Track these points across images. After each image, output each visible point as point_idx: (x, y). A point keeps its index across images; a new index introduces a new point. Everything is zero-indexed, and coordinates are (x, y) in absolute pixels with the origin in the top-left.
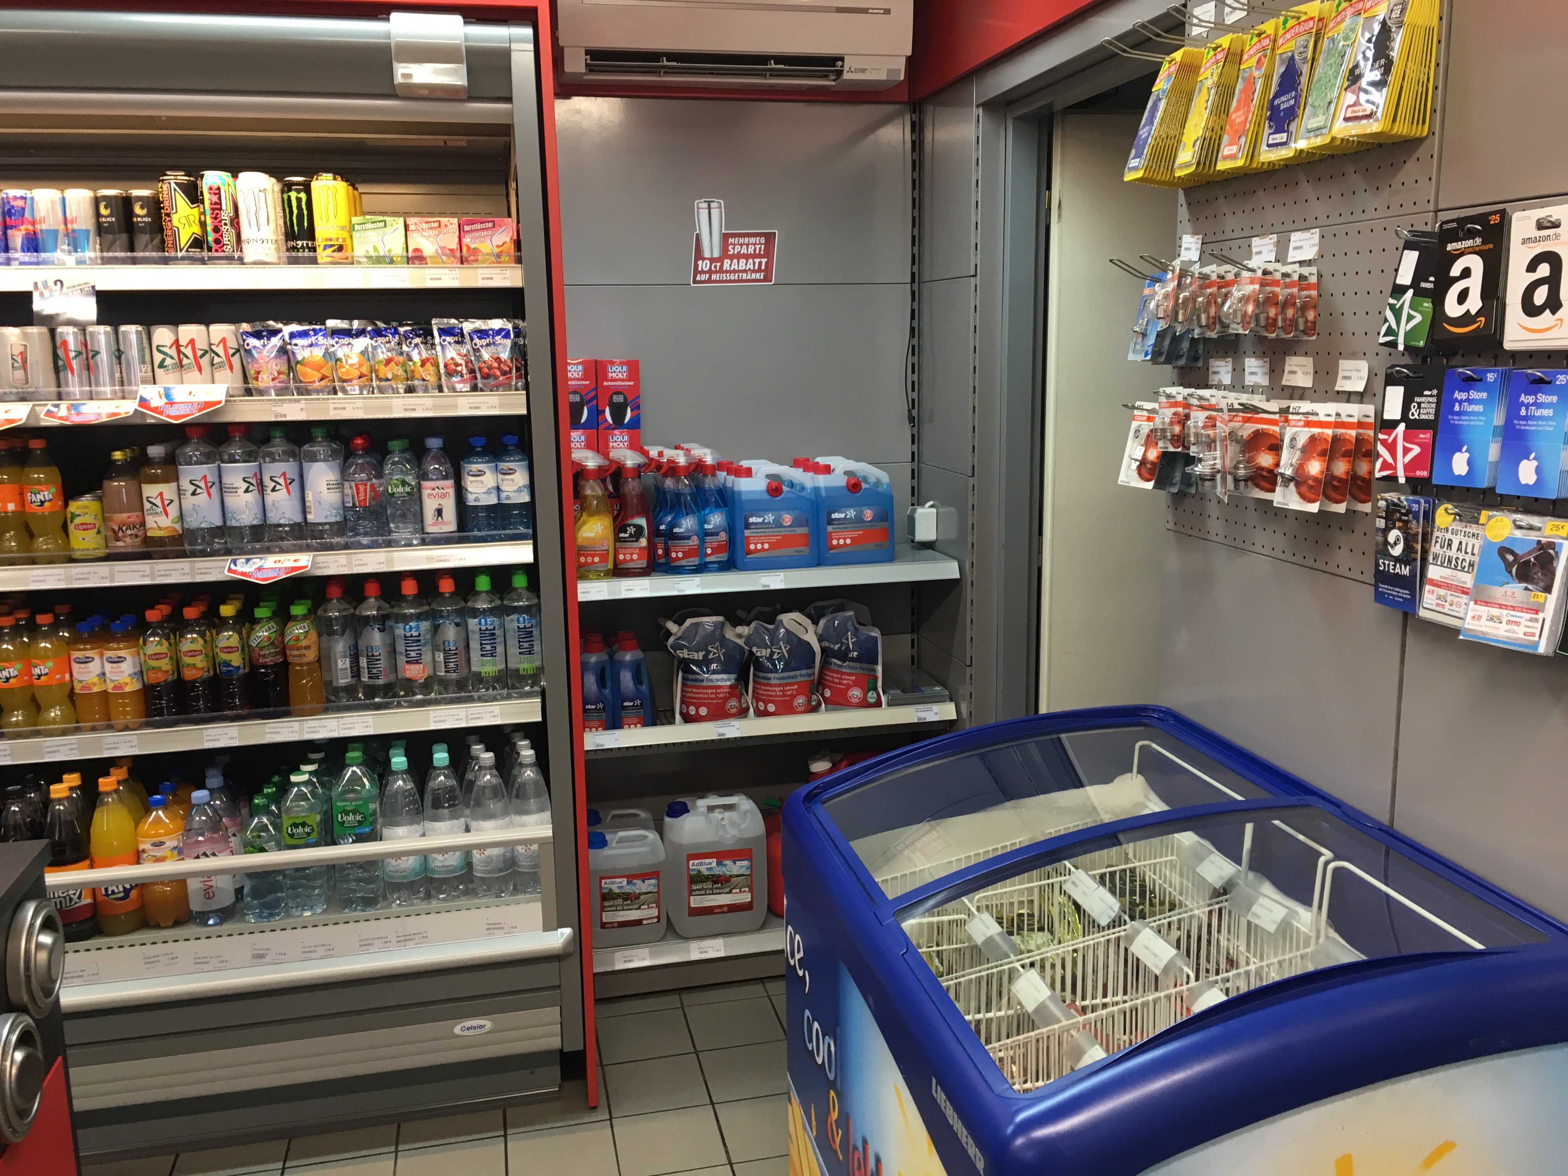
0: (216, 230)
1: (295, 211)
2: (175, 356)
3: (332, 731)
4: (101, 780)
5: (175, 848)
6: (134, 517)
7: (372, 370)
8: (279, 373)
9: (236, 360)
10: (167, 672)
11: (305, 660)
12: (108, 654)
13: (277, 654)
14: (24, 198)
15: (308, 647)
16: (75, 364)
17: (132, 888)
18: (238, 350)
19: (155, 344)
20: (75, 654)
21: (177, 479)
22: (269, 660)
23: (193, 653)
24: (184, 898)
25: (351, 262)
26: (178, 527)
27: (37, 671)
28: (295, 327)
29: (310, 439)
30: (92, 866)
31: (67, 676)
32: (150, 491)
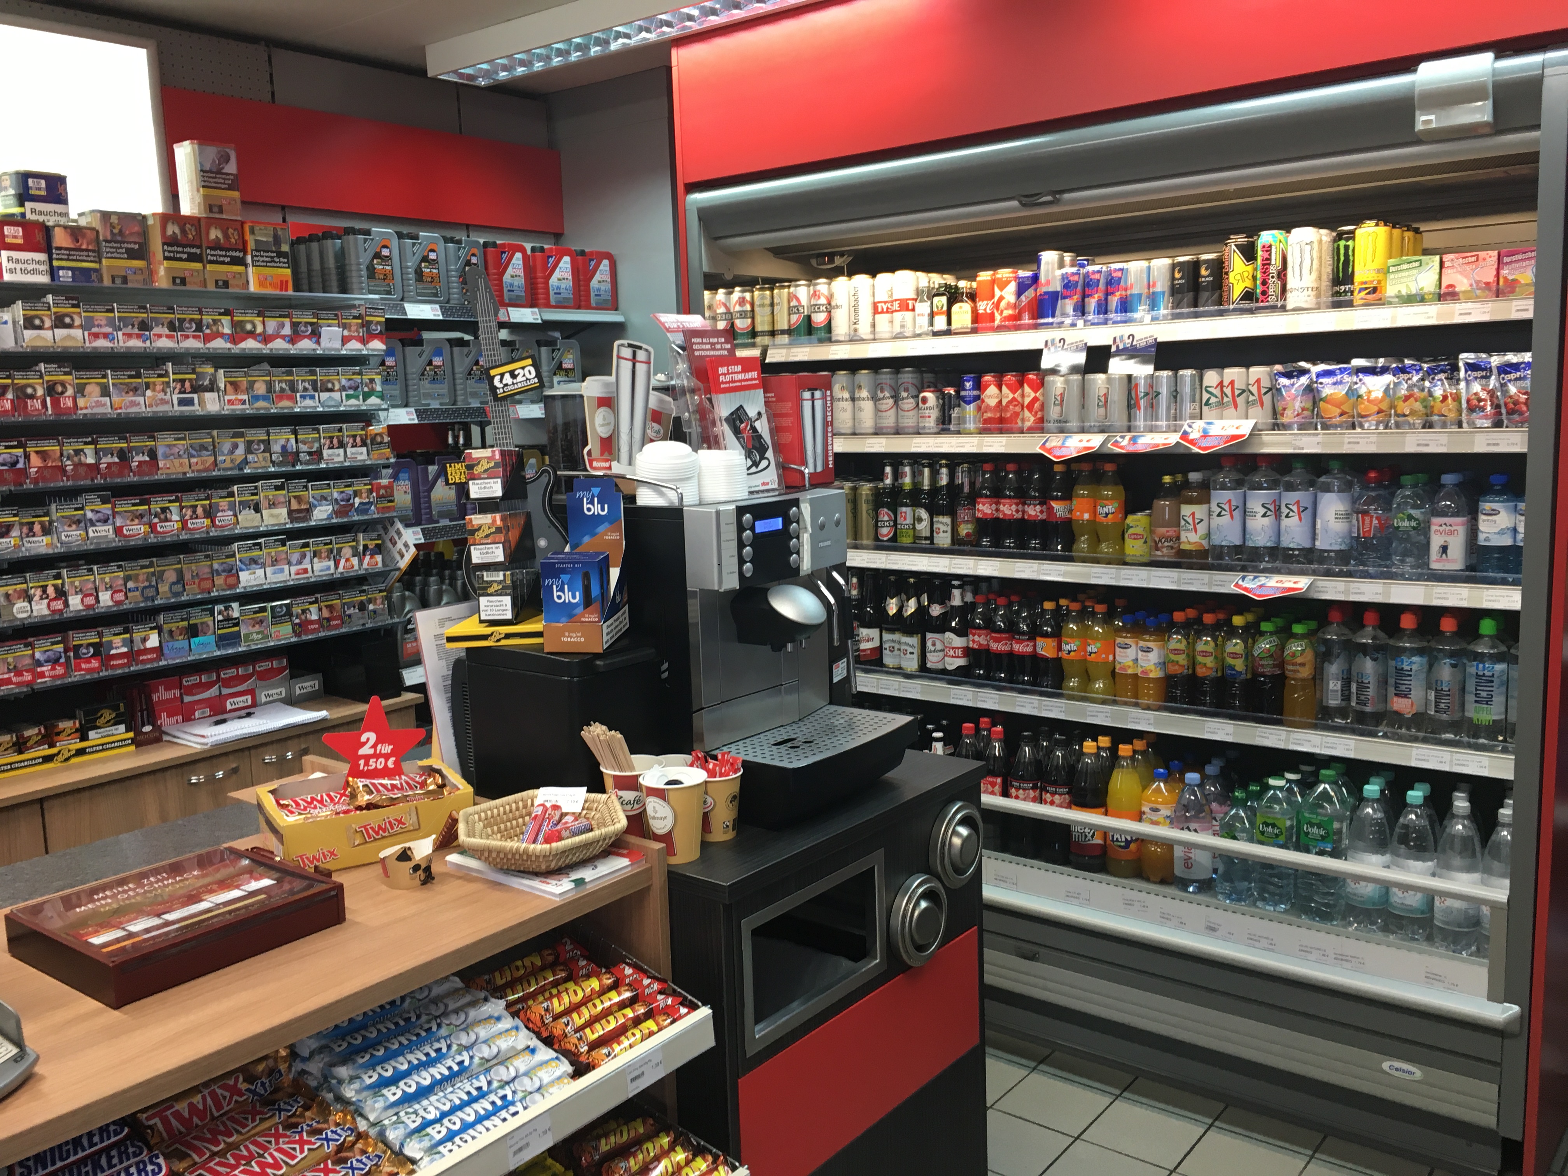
0: (1264, 283)
1: (1342, 258)
2: (1219, 395)
3: (1315, 746)
4: (1121, 746)
5: (1168, 817)
6: (1170, 531)
7: (1392, 406)
8: (1303, 409)
9: (1267, 399)
10: (1183, 666)
11: (1299, 676)
12: (1142, 643)
13: (1274, 666)
14: (1121, 270)
15: (1303, 665)
16: (1142, 402)
17: (1132, 841)
18: (1270, 389)
19: (1205, 384)
20: (1119, 640)
21: (1208, 501)
22: (1268, 671)
23: (1205, 654)
24: (1170, 861)
25: (1381, 302)
26: (1205, 543)
27: (1089, 649)
28: (1322, 367)
29: (1326, 471)
30: (1106, 814)
31: (1111, 657)
32: (1186, 510)
